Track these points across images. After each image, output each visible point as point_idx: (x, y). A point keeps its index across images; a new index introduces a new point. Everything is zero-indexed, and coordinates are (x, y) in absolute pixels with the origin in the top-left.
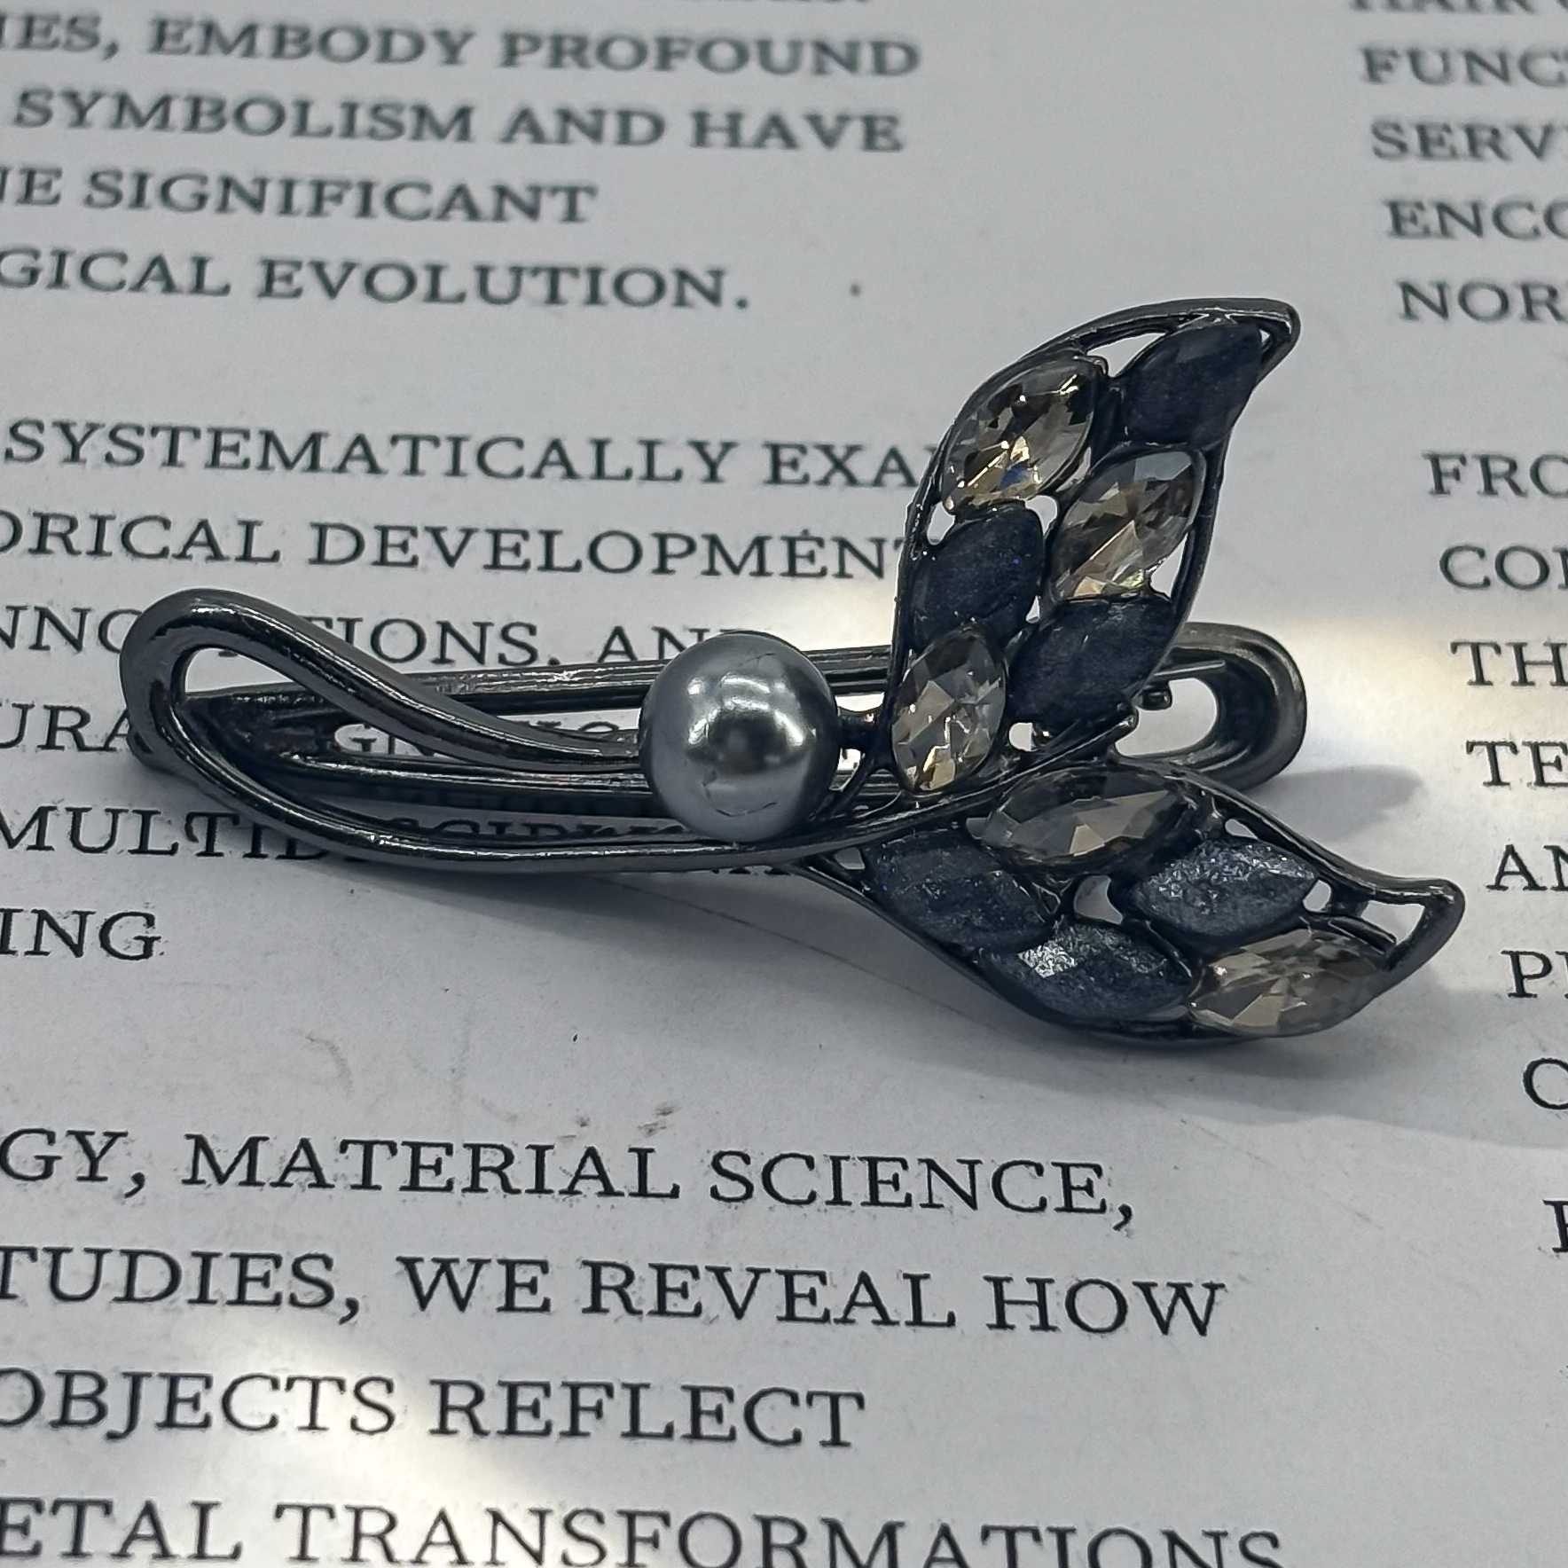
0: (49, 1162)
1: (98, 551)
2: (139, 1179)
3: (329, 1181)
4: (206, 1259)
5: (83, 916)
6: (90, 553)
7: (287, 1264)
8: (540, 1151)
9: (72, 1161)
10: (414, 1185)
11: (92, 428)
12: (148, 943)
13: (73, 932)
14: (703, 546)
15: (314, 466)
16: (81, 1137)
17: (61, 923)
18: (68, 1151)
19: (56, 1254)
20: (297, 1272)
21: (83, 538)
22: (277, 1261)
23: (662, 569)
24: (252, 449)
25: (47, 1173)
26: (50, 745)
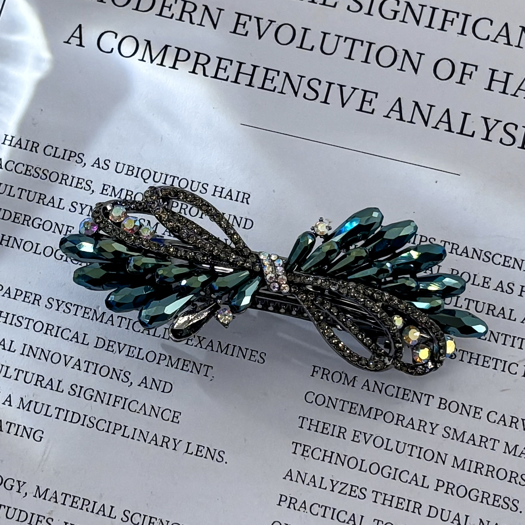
0: (12, 486)
1: (56, 336)
2: (26, 494)
3: (58, 501)
4: (33, 514)
5: (32, 429)
6: (55, 336)
7: (46, 519)
8: (95, 502)
9: (16, 487)
10: (71, 506)
11: (63, 302)
12: (41, 438)
13: (29, 433)
14: (168, 358)
15: (101, 321)
16: (19, 482)
17: (27, 430)
18: (16, 484)
19: (9, 508)
20: (47, 521)
21: (54, 332)
22: (44, 517)
23: (158, 363)
24: (91, 314)
25: (11, 489)
26: (36, 385)
